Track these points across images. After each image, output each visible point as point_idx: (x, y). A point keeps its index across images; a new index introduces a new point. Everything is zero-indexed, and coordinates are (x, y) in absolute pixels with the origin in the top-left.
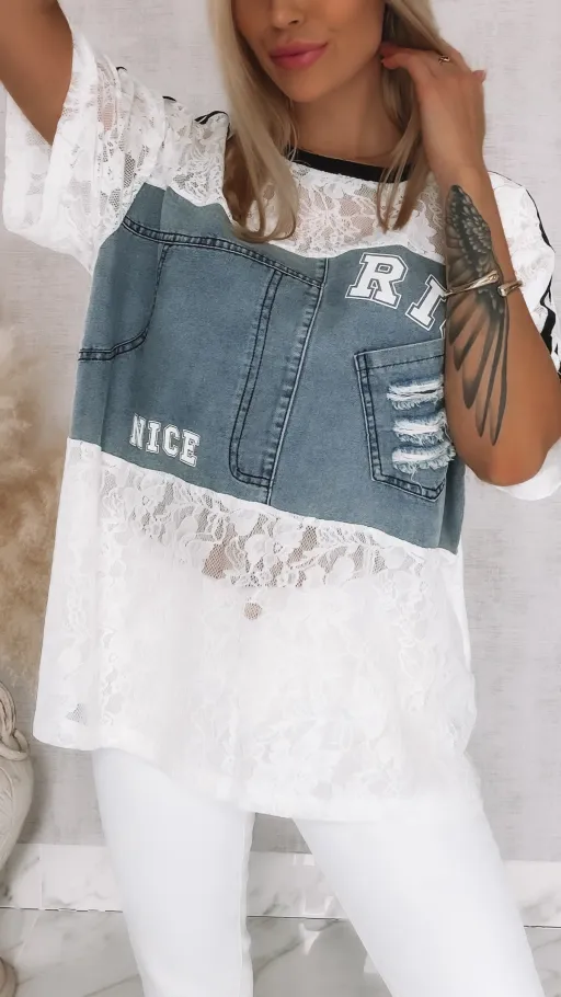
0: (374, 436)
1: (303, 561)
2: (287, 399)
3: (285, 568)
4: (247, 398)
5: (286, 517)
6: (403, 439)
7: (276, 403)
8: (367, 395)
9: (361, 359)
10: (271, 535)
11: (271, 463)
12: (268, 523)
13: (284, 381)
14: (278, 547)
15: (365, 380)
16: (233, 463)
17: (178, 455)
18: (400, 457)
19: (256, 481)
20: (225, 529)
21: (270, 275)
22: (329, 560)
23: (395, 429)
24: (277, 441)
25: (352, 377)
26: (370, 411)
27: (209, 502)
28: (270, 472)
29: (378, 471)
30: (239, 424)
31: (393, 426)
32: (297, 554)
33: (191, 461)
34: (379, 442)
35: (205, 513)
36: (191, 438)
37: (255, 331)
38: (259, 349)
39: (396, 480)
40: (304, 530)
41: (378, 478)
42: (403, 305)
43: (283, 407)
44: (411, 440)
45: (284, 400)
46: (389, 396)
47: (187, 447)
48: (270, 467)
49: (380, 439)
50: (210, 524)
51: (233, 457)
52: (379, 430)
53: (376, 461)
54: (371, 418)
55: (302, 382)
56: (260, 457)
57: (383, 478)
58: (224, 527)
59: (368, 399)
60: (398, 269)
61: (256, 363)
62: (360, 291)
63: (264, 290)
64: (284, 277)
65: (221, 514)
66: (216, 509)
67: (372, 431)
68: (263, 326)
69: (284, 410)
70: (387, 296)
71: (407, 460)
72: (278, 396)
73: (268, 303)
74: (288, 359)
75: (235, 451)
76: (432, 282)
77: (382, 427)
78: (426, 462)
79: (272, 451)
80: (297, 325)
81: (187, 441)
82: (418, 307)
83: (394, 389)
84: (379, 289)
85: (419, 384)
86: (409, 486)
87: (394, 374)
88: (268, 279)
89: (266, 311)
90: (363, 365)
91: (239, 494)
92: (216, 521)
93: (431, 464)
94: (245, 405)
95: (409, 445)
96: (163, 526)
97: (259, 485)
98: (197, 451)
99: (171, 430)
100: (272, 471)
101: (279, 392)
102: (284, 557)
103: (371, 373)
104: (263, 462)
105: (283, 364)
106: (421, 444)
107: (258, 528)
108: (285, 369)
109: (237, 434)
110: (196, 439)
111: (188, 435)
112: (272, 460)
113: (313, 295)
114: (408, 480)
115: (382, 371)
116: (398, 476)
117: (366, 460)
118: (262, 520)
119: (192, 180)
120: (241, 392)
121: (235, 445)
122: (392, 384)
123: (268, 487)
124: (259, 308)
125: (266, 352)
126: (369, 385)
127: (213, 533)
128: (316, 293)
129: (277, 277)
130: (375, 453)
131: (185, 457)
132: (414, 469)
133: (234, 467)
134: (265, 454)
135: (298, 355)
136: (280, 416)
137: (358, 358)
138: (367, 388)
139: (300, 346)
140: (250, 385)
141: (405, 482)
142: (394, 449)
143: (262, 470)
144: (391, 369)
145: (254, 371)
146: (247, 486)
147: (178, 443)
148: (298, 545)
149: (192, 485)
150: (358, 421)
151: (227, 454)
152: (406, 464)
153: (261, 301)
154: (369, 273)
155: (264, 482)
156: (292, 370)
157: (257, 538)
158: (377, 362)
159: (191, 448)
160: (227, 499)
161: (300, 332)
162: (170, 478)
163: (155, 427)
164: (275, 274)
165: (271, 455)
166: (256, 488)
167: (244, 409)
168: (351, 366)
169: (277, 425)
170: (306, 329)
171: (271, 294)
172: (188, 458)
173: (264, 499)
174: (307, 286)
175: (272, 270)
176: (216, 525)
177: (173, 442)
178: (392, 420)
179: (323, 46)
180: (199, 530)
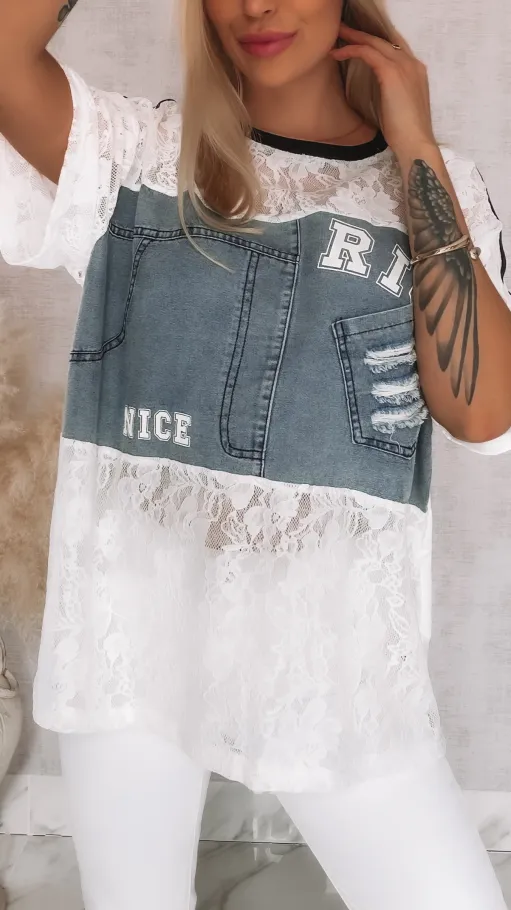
0: (353, 400)
1: (300, 529)
2: (273, 373)
3: (284, 537)
4: (233, 374)
5: (280, 487)
6: (381, 402)
7: (261, 379)
8: (346, 361)
9: (339, 327)
10: (268, 505)
11: (261, 436)
12: (264, 494)
13: (268, 358)
14: (275, 518)
15: (343, 347)
16: (224, 439)
17: (171, 439)
18: (378, 418)
19: (247, 454)
20: (221, 505)
21: (248, 258)
22: (321, 525)
23: (374, 392)
24: (265, 413)
25: (331, 345)
26: (349, 376)
27: (205, 479)
28: (261, 445)
29: (358, 434)
30: (228, 401)
31: (371, 389)
32: (295, 523)
33: (185, 442)
34: (358, 406)
35: (202, 491)
36: (183, 420)
37: (238, 313)
38: (243, 329)
39: (375, 441)
40: (299, 497)
41: (359, 440)
42: (374, 275)
43: (269, 379)
44: (389, 401)
45: (270, 373)
46: (367, 361)
47: (180, 429)
48: (261, 439)
49: (359, 404)
50: (206, 501)
51: (224, 434)
52: (358, 394)
53: (356, 425)
54: (350, 383)
55: (286, 356)
56: (250, 431)
57: (364, 441)
58: (220, 503)
59: (347, 365)
60: (366, 242)
61: (240, 343)
62: (331, 261)
63: (244, 273)
64: (261, 258)
65: (219, 492)
66: (211, 486)
67: (352, 396)
68: (246, 309)
69: (270, 383)
70: (358, 267)
71: (387, 421)
72: (264, 370)
73: (250, 286)
74: (271, 338)
75: (225, 427)
76: (399, 252)
77: (360, 390)
78: (403, 422)
79: (261, 423)
80: (277, 307)
81: (179, 423)
82: (387, 276)
83: (371, 354)
84: (350, 260)
85: (393, 347)
86: (388, 446)
87: (370, 340)
88: (246, 264)
89: (248, 295)
90: (340, 333)
91: (232, 470)
92: (212, 497)
93: (408, 423)
94: (231, 382)
95: (387, 406)
96: (163, 510)
97: (253, 459)
98: (190, 432)
99: (162, 415)
100: (263, 443)
101: (265, 368)
102: (283, 528)
103: (349, 339)
104: (254, 436)
105: (266, 343)
106: (399, 403)
107: (255, 500)
108: (269, 347)
109: (225, 411)
110: (187, 419)
111: (180, 417)
112: (262, 432)
113: (289, 274)
114: (386, 440)
115: (358, 337)
116: (377, 437)
117: (347, 424)
118: (257, 492)
119: (162, 170)
120: (227, 369)
121: (224, 421)
122: (369, 349)
123: (261, 460)
124: (241, 292)
125: (249, 332)
126: (346, 351)
127: (209, 511)
128: (292, 270)
129: (255, 259)
130: (355, 417)
131: (178, 440)
132: (393, 430)
133: (226, 444)
134: (255, 426)
135: (281, 334)
136: (267, 388)
137: (335, 326)
138: (345, 354)
139: (282, 326)
140: (236, 362)
141: (385, 443)
142: (373, 412)
143: (254, 443)
144: (367, 335)
145: (239, 350)
146: (241, 460)
147: (169, 426)
148: (295, 514)
149: (188, 466)
150: (339, 386)
151: (218, 431)
152: (386, 425)
153: (242, 286)
154: (338, 244)
155: (256, 455)
156: (276, 347)
157: (255, 509)
158: (353, 329)
159: (184, 429)
160: (220, 475)
161: (281, 315)
162: (165, 462)
163: (145, 414)
164: (252, 256)
165: (261, 428)
166: (249, 461)
167: (230, 386)
168: (329, 334)
169: (265, 397)
170: (286, 310)
171: (251, 277)
172: (182, 440)
173: (258, 472)
174: (282, 264)
175: (249, 252)
176: (212, 502)
177: (165, 426)
178: (370, 384)
179: (292, 35)
180: (199, 509)
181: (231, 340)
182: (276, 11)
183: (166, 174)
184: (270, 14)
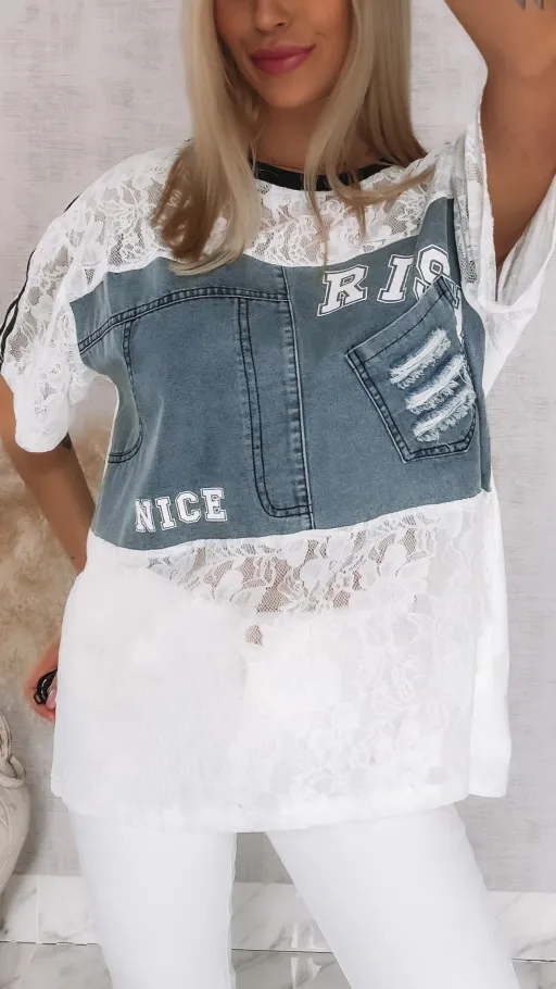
0: (391, 423)
2: (297, 423)
4: (257, 435)
5: (336, 534)
6: (417, 412)
7: (287, 431)
8: (372, 388)
9: (354, 356)
10: (324, 554)
11: (302, 490)
12: (319, 546)
13: (287, 406)
14: (332, 565)
15: (364, 375)
16: (265, 502)
17: (203, 517)
18: (420, 428)
19: (293, 511)
20: (274, 569)
21: (236, 306)
22: (379, 551)
23: (408, 407)
24: (301, 466)
25: (351, 377)
26: (380, 402)
28: (305, 499)
29: (406, 453)
30: (258, 463)
31: (406, 405)
33: (221, 516)
34: (397, 426)
35: (249, 560)
36: (213, 495)
37: (242, 367)
38: (252, 383)
39: (424, 451)
40: (355, 538)
41: (408, 458)
42: (372, 294)
43: (295, 431)
44: (425, 408)
45: (294, 424)
46: (392, 380)
47: (210, 505)
48: (304, 493)
49: (398, 424)
50: (257, 569)
51: (263, 497)
52: (394, 415)
53: (402, 444)
54: (383, 408)
55: (305, 401)
56: (290, 488)
57: (413, 456)
58: (272, 567)
59: (374, 391)
61: (254, 397)
63: (236, 323)
64: (250, 302)
65: (271, 556)
66: (260, 553)
67: (389, 419)
68: (248, 360)
69: (297, 434)
71: (428, 428)
72: (287, 422)
73: (245, 336)
74: (284, 383)
75: (263, 490)
76: (397, 260)
77: (395, 411)
78: (444, 422)
79: (299, 477)
80: (281, 347)
81: (209, 499)
82: (388, 291)
83: (395, 371)
84: (347, 296)
85: (414, 355)
86: (437, 451)
87: (389, 357)
88: (236, 312)
89: (245, 344)
90: (357, 361)
91: (282, 531)
92: (262, 564)
93: (449, 422)
94: (257, 443)
95: (425, 414)
97: (300, 515)
98: (224, 504)
99: (186, 496)
100: (307, 497)
101: (286, 419)
103: (367, 365)
104: (295, 491)
105: (281, 389)
106: (434, 406)
107: (310, 554)
108: (285, 393)
109: (259, 474)
110: (219, 492)
111: (207, 493)
112: (303, 486)
113: (284, 312)
115: (377, 359)
116: (424, 447)
117: (392, 447)
118: (312, 545)
120: (250, 432)
121: (261, 484)
122: (391, 367)
123: (308, 513)
124: (237, 343)
125: (260, 384)
126: (369, 378)
127: (262, 577)
128: (286, 309)
129: (243, 306)
130: (398, 438)
131: (212, 516)
132: (437, 434)
133: (268, 507)
134: (293, 483)
135: (293, 375)
136: (296, 440)
137: (349, 356)
138: (370, 381)
139: (292, 366)
140: (256, 421)
141: (433, 449)
142: (413, 425)
143: (297, 499)
144: (384, 354)
145: (255, 406)
146: (288, 519)
147: (201, 505)
149: (228, 540)
150: (372, 416)
151: (256, 496)
152: (428, 433)
153: (237, 336)
155: (303, 510)
156: (292, 392)
157: (312, 563)
158: (368, 353)
159: (216, 504)
160: (270, 540)
161: (288, 353)
162: (199, 543)
163: (163, 503)
164: (239, 303)
165: (300, 482)
166: (297, 518)
167: (258, 447)
168: (346, 367)
169: (297, 450)
170: (291, 347)
171: (244, 325)
172: (216, 515)
173: (308, 525)
174: (275, 304)
175: (236, 300)
176: (263, 568)
177: (190, 507)
178: (403, 401)
179: (309, 50)
180: (246, 579)
181: (244, 399)
182: (291, 23)
183: (130, 247)
184: (285, 27)
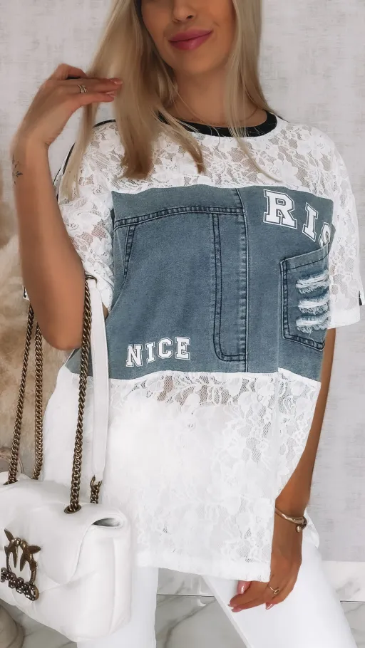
0: (286, 311)
2: (244, 300)
3: (268, 410)
4: (218, 305)
5: (261, 377)
6: (303, 312)
7: (237, 304)
8: (285, 286)
9: (285, 264)
10: (253, 390)
11: (243, 344)
12: (250, 383)
13: (239, 289)
14: (260, 397)
15: (285, 277)
16: (218, 350)
17: (174, 356)
18: (301, 323)
19: (235, 358)
20: (221, 395)
21: (211, 218)
23: (299, 306)
24: (244, 328)
26: (286, 296)
27: (206, 380)
29: (287, 332)
30: (217, 324)
31: (298, 304)
32: (274, 399)
33: (186, 357)
35: (204, 388)
36: (183, 342)
37: (213, 261)
38: (219, 272)
39: (298, 338)
40: (274, 381)
41: (287, 337)
42: (300, 226)
43: (243, 305)
44: (308, 311)
45: (242, 301)
46: (298, 286)
47: (180, 348)
48: (244, 347)
49: (289, 313)
50: (209, 394)
51: (217, 347)
52: (289, 307)
53: (286, 326)
54: (286, 300)
55: (251, 287)
56: (236, 341)
57: (290, 337)
58: (220, 394)
59: (286, 288)
60: (289, 204)
61: (219, 282)
62: (272, 218)
63: (211, 231)
64: (220, 217)
65: (218, 386)
66: (211, 382)
67: (285, 308)
68: (218, 257)
69: (244, 307)
70: (289, 221)
71: (306, 325)
72: (238, 299)
73: (218, 240)
74: (238, 274)
75: (217, 342)
76: (309, 208)
77: (291, 305)
78: (317, 326)
79: (242, 336)
80: (238, 250)
81: (180, 344)
82: (307, 226)
83: (301, 281)
84: (283, 217)
85: (313, 277)
86: (307, 341)
87: (301, 272)
88: (211, 224)
89: (217, 246)
90: (285, 268)
91: (227, 370)
92: (213, 391)
93: (320, 326)
94: (218, 310)
95: (307, 315)
97: (239, 361)
98: (189, 349)
99: (163, 342)
100: (245, 349)
102: (266, 404)
103: (289, 272)
104: (238, 344)
105: (236, 278)
106: (314, 313)
107: (244, 388)
108: (238, 281)
109: (217, 331)
110: (187, 341)
111: (180, 340)
112: (244, 342)
113: (241, 224)
114: (306, 337)
115: (295, 270)
116: (300, 335)
117: (280, 326)
118: (245, 382)
120: (214, 303)
121: (217, 338)
122: (300, 279)
123: (245, 360)
125: (223, 273)
126: (287, 280)
127: (213, 400)
128: (242, 221)
129: (216, 219)
130: (286, 321)
131: (179, 355)
132: (310, 331)
133: (219, 353)
134: (238, 339)
135: (244, 270)
136: (243, 311)
137: (282, 263)
138: (285, 281)
139: (244, 264)
140: (219, 297)
141: (304, 339)
142: (297, 318)
143: (238, 350)
144: (300, 269)
145: (219, 287)
146: (231, 363)
147: (171, 347)
148: (273, 393)
149: (190, 373)
151: (212, 346)
152: (305, 327)
153: (212, 241)
154: (273, 207)
155: (242, 358)
156: (243, 280)
157: (244, 394)
158: (293, 265)
159: (184, 348)
160: (218, 375)
161: (242, 255)
162: (168, 373)
163: (150, 346)
164: (213, 217)
165: (242, 339)
166: (237, 363)
167: (218, 314)
168: (279, 267)
169: (242, 318)
170: (244, 252)
171: (217, 233)
172: (182, 355)
173: (244, 369)
174: (235, 217)
175: (211, 215)
176: (214, 395)
177: (166, 348)
178: (298, 300)
179: (209, 34)
180: (202, 400)
181: (212, 281)
182: (197, 16)
184: (193, 18)
